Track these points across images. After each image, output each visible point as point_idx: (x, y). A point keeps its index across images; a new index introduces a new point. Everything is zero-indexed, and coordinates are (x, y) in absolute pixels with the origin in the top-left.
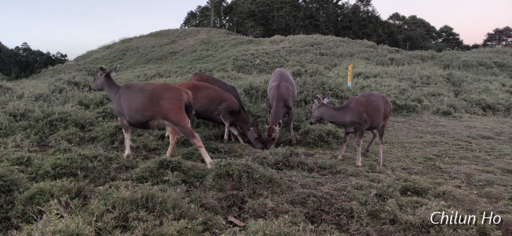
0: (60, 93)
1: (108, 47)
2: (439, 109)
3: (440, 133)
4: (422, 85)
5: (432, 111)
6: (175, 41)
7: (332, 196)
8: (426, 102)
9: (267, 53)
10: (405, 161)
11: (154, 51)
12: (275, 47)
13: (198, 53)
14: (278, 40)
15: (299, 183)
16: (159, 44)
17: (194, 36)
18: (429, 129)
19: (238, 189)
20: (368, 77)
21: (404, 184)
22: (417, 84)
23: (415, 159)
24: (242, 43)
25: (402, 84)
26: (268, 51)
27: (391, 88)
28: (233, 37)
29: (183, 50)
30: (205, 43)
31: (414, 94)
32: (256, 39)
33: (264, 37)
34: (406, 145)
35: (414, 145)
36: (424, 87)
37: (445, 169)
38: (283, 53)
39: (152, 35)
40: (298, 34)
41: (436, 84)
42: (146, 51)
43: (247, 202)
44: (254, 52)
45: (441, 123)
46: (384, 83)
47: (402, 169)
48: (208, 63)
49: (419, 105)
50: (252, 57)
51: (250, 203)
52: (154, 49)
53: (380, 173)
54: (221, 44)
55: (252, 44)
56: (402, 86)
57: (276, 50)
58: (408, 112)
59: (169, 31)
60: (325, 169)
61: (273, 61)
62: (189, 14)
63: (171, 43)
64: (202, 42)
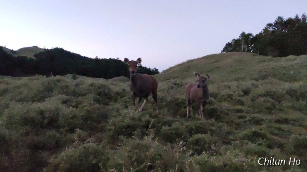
6: (218, 61)
13: (234, 67)
16: (209, 63)
17: (231, 57)
28: (257, 57)
30: (238, 62)
32: (276, 58)
39: (204, 58)
42: (201, 67)
52: (206, 66)
54: (249, 62)
55: (272, 62)
59: (215, 55)
62: (227, 44)
63: (216, 62)
64: (236, 61)
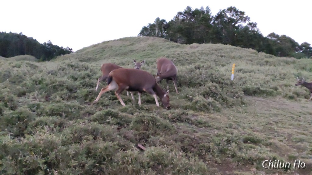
0: (63, 70)
1: (95, 46)
2: (287, 95)
3: (283, 110)
4: (280, 79)
5: (282, 96)
6: (133, 44)
7: (200, 138)
8: (280, 90)
9: (187, 54)
10: (254, 124)
11: (121, 49)
12: (193, 50)
13: (146, 51)
14: (195, 46)
15: (183, 130)
16: (124, 45)
17: (145, 41)
18: (278, 106)
19: (147, 130)
20: (246, 72)
21: (247, 136)
22: (277, 78)
23: (261, 123)
24: (173, 47)
25: (267, 78)
26: (188, 52)
27: (259, 79)
28: (168, 43)
29: (137, 49)
30: (151, 46)
31: (273, 84)
32: (182, 45)
33: (186, 44)
34: (259, 115)
35: (264, 115)
36: (281, 80)
37: (277, 130)
38: (197, 54)
39: (120, 40)
40: (208, 43)
41: (289, 79)
42: (116, 49)
43: (150, 137)
44: (179, 53)
45: (286, 103)
46: (255, 77)
47: (250, 128)
48: (151, 58)
49: (275, 91)
50: (178, 55)
51: (152, 138)
52: (121, 48)
53: (235, 129)
54: (160, 47)
55: (179, 48)
56: (266, 79)
57: (193, 52)
58: (266, 95)
59: (131, 37)
60: (202, 124)
61: (191, 59)
62: (143, 28)
63: (131, 45)
64: (149, 45)
